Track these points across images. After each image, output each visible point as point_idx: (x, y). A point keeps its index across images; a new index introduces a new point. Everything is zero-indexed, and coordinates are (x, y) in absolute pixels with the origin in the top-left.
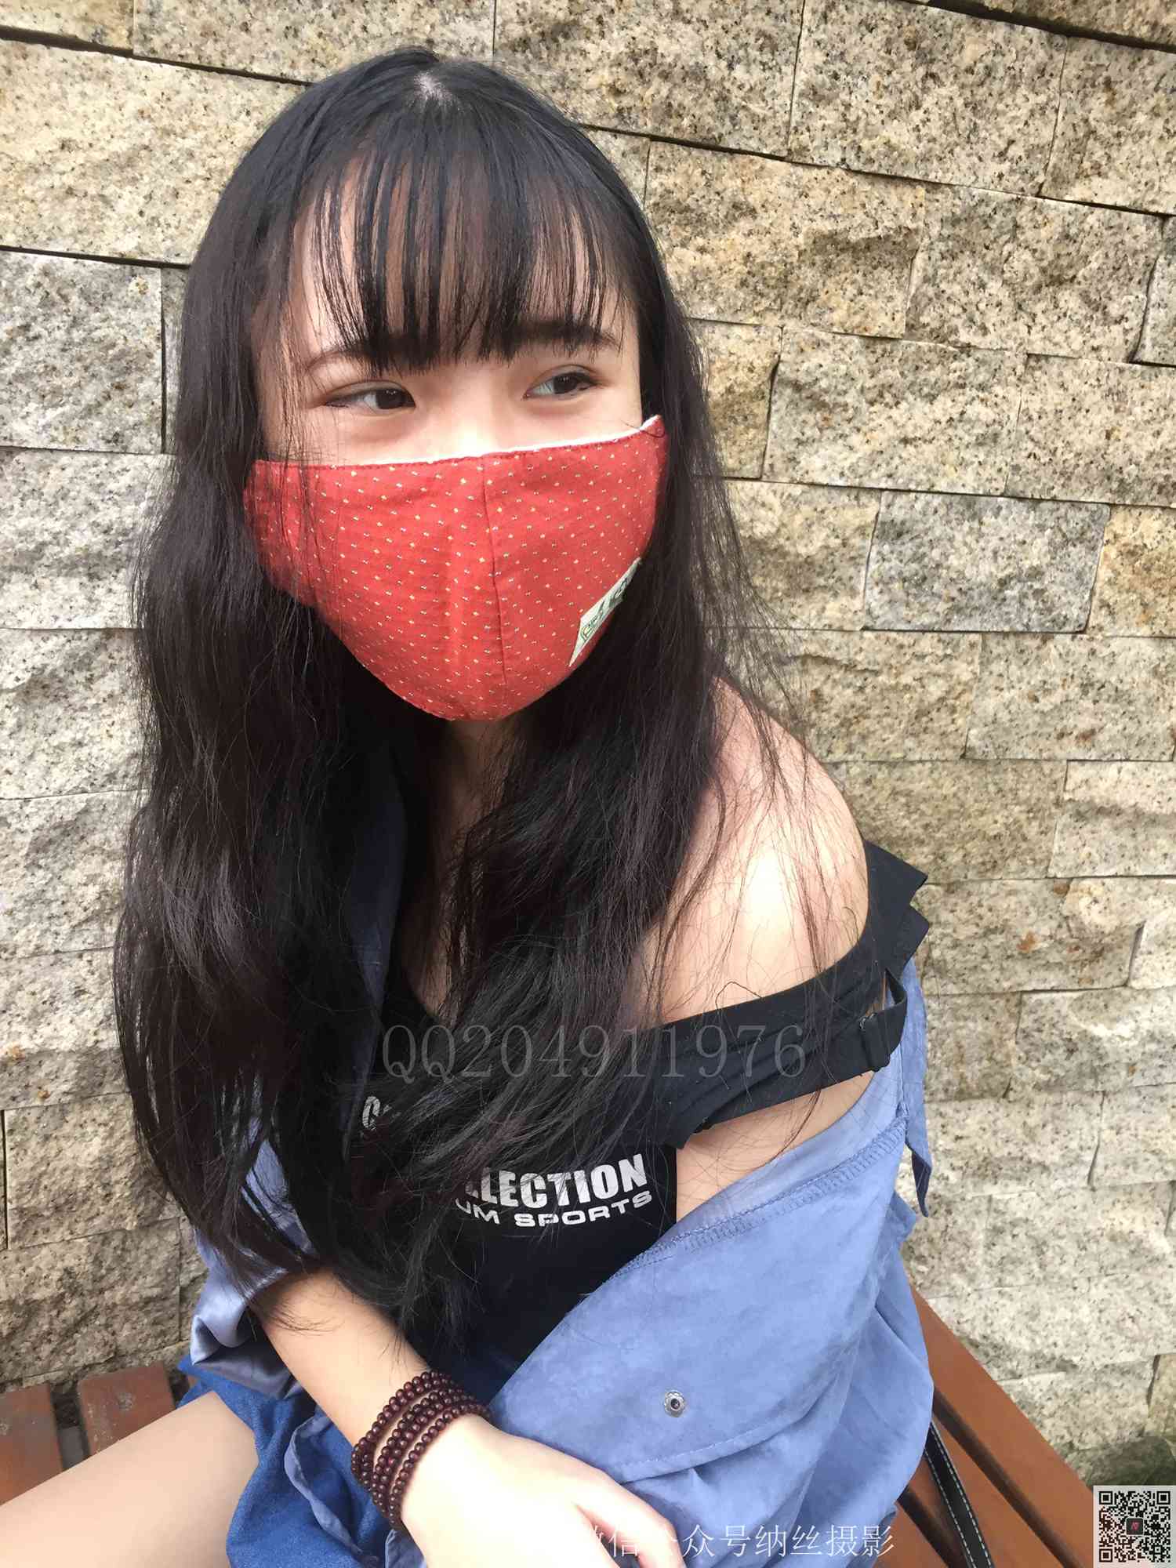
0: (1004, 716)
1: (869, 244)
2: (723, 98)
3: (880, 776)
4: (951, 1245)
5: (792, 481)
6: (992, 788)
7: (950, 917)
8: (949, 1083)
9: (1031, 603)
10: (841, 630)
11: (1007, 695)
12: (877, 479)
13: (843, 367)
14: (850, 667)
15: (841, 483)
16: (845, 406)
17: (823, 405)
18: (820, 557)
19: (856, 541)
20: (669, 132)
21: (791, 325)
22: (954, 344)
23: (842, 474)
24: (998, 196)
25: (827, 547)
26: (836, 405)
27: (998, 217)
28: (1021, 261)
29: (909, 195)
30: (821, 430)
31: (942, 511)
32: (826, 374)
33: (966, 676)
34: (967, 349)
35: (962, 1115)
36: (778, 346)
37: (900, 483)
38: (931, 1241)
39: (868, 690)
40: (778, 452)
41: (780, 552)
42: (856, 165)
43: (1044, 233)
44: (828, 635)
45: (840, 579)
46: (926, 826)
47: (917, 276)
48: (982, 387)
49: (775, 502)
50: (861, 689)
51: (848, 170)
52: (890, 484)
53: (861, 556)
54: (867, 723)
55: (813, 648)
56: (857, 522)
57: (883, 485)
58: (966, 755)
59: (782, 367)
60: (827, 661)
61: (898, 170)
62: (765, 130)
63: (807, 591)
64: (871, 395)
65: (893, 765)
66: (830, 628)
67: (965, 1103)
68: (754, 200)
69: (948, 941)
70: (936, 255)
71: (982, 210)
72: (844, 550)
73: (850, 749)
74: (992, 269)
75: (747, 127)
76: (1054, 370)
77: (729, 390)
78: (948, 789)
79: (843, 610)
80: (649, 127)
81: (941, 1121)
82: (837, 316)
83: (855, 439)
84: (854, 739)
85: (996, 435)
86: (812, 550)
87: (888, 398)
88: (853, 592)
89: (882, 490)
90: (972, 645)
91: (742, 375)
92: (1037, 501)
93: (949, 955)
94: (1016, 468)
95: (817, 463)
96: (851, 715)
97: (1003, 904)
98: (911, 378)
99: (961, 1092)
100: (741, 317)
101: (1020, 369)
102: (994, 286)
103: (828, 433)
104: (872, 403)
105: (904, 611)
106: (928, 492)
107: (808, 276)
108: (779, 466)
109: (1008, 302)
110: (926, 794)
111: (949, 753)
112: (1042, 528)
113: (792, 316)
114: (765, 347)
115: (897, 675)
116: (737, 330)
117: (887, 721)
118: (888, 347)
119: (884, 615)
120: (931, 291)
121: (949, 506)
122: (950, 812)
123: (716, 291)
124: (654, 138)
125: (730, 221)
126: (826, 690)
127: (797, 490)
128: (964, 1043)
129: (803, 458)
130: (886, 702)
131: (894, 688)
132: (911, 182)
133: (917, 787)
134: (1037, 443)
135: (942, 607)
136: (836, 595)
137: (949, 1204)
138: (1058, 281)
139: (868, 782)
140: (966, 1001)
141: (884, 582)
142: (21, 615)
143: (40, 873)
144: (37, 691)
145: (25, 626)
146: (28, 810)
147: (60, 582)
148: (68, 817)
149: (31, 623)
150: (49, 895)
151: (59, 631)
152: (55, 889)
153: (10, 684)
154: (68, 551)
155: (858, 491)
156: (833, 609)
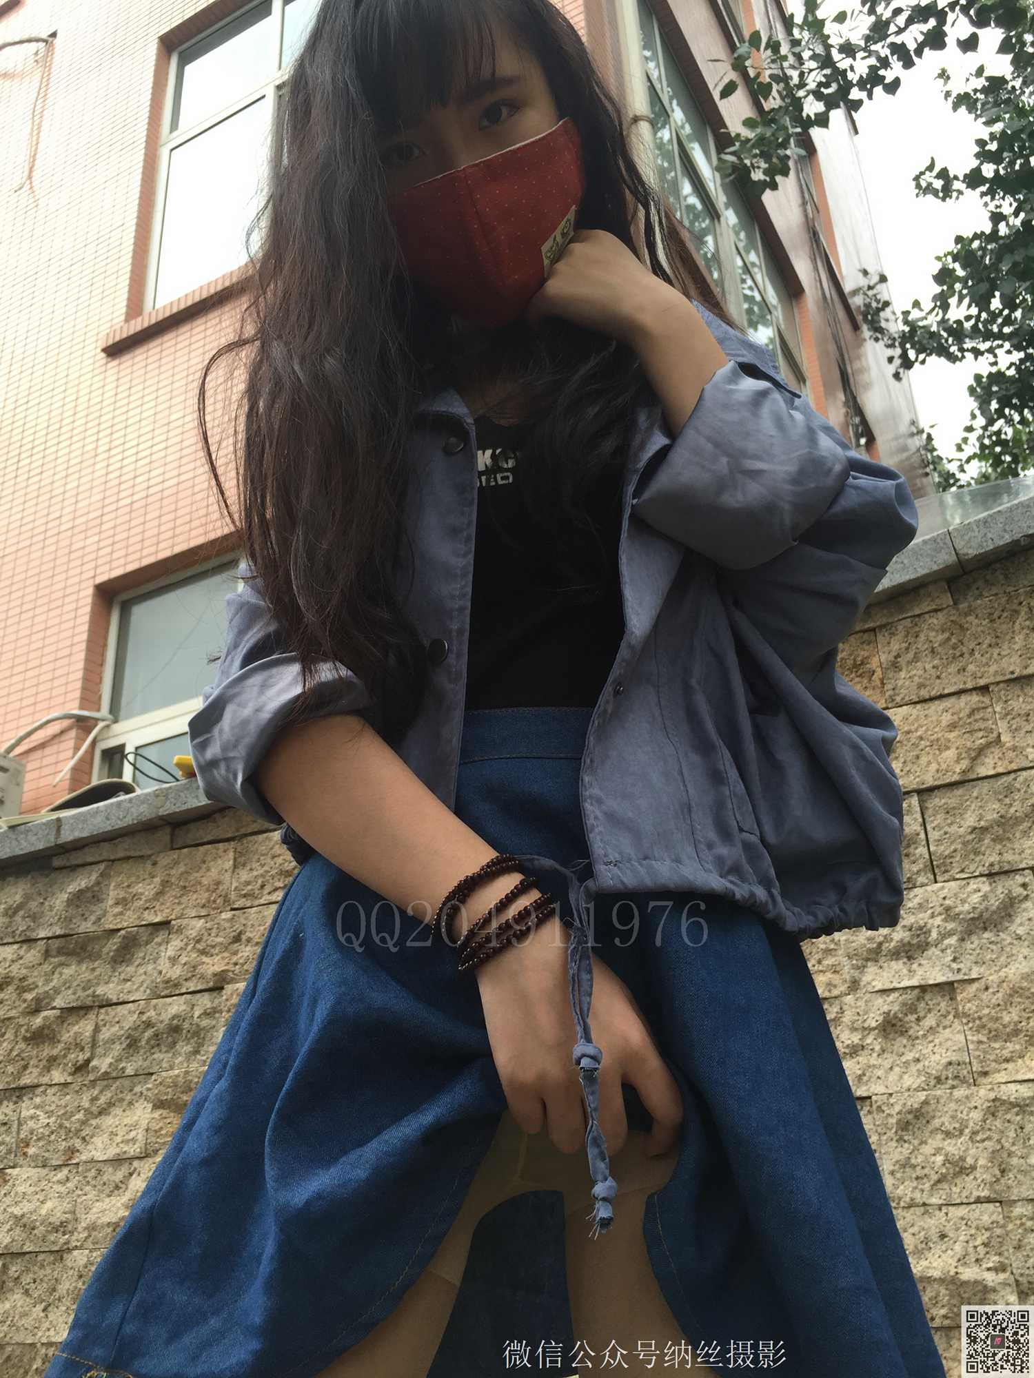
142: (874, 983)
143: (906, 1145)
144: (889, 1029)
145: (876, 989)
146: (892, 1101)
147: (893, 963)
148: (916, 1106)
149: (879, 986)
150: (913, 1161)
151: (894, 990)
152: (916, 1158)
153: (874, 1024)
154: (893, 944)
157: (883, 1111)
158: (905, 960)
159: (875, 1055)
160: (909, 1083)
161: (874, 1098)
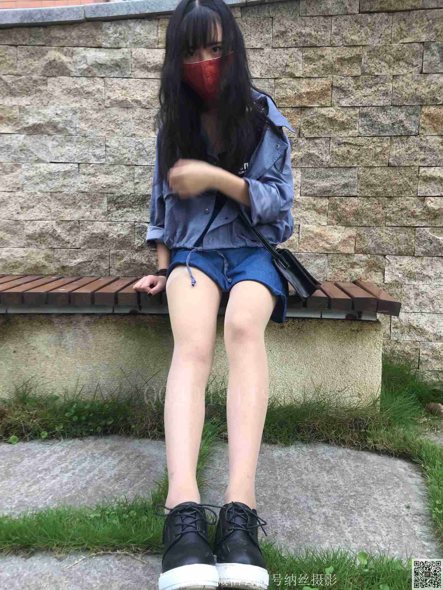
0: (398, 155)
1: (350, 59)
2: (316, 38)
4: (404, 297)
5: (338, 106)
6: (398, 174)
7: (391, 206)
8: (396, 250)
9: (402, 128)
10: (353, 137)
11: (398, 150)
12: (358, 104)
13: (347, 83)
14: (356, 145)
15: (350, 106)
16: (349, 91)
17: (344, 91)
18: (346, 121)
19: (355, 118)
20: (306, 45)
21: (334, 76)
22: (374, 75)
23: (350, 104)
24: (379, 45)
25: (347, 119)
26: (347, 90)
27: (381, 49)
28: (388, 57)
29: (359, 49)
30: (344, 96)
31: (375, 110)
32: (344, 84)
33: (386, 146)
34: (377, 76)
35: (401, 260)
36: (332, 80)
37: (364, 105)
38: (397, 294)
39: (361, 150)
40: (335, 101)
41: (335, 120)
42: (346, 45)
43: (392, 51)
44: (350, 138)
45: (352, 126)
46: (380, 182)
47: (362, 64)
48: (382, 83)
49: (334, 111)
50: (359, 150)
51: (344, 46)
52: (361, 105)
53: (356, 121)
54: (362, 157)
55: (345, 141)
56: (354, 114)
58: (389, 165)
59: (333, 84)
60: (350, 144)
61: (355, 44)
62: (326, 42)
63: (344, 129)
64: (355, 88)
65: (370, 167)
66: (350, 136)
67: (402, 257)
68: (324, 54)
69: (391, 212)
70: (366, 59)
71: (376, 48)
72: (352, 120)
73: (358, 164)
74: (382, 60)
75: (322, 42)
76: (401, 78)
77: (322, 89)
78: (386, 173)
79: (353, 133)
80: (302, 45)
81: (395, 261)
82: (345, 73)
83: (352, 97)
84: (359, 161)
85: (387, 93)
86: (343, 120)
87: (360, 88)
88: (356, 129)
90: (387, 139)
91: (324, 86)
92: (401, 106)
93: (392, 215)
94: (394, 100)
95: (344, 103)
96: (357, 156)
97: (405, 203)
98: (364, 84)
99: (400, 252)
100: (323, 76)
101: (392, 79)
102: (383, 63)
103: (346, 96)
104: (356, 90)
105: (368, 132)
106: (371, 106)
107: (337, 66)
108: (335, 104)
109: (387, 66)
110: (379, 174)
111: (385, 165)
112: (402, 112)
113: (334, 74)
114: (330, 81)
115: (368, 146)
116: (323, 78)
117: (367, 157)
118: (358, 78)
119: (363, 133)
120: (366, 66)
121: (377, 109)
122: (387, 179)
123: (318, 71)
124: (303, 47)
125: (319, 59)
126: (351, 150)
127: (339, 108)
128: (399, 239)
129: (340, 102)
130: (366, 153)
131: (367, 149)
132: (359, 46)
133: (377, 173)
134: (398, 93)
135: (377, 130)
136: (351, 129)
137: (401, 285)
138: (398, 60)
139: (364, 172)
140: (399, 228)
141: (362, 126)
155: (353, 107)
156: (351, 133)
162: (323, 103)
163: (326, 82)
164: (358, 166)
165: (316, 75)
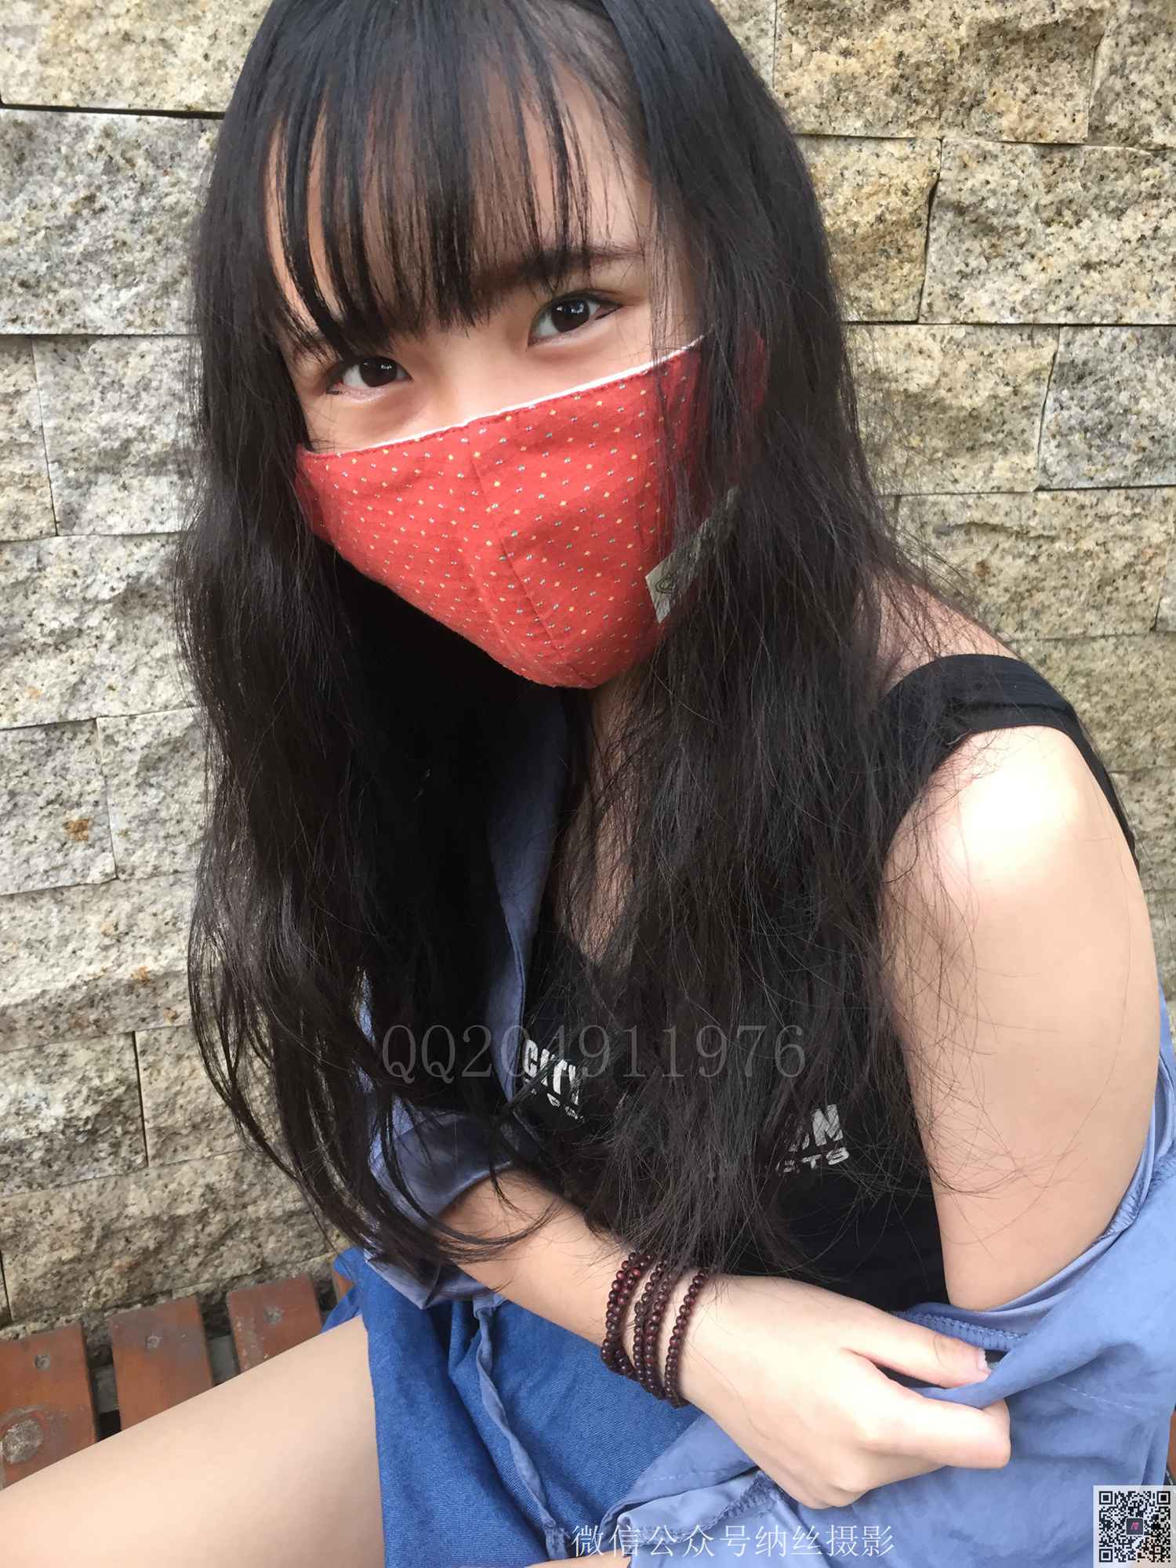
1: (1044, 33)
3: (1056, 655)
5: (955, 322)
10: (1011, 492)
12: (1055, 313)
13: (1014, 183)
14: (1022, 534)
15: (1011, 320)
16: (1017, 230)
17: (989, 230)
18: (987, 408)
19: (1030, 388)
21: (952, 136)
22: (1147, 146)
23: (1013, 310)
25: (995, 397)
26: (1006, 228)
30: (988, 259)
31: (1131, 347)
32: (994, 192)
33: (1158, 538)
34: (1162, 151)
36: (936, 162)
37: (1082, 317)
39: (1043, 559)
40: (938, 288)
41: (939, 406)
44: (995, 499)
45: (1010, 433)
46: (1109, 709)
49: (935, 348)
50: (1035, 558)
52: (1070, 318)
53: (1035, 405)
54: (1040, 597)
55: (976, 515)
56: (1031, 365)
57: (1062, 320)
58: (1157, 627)
59: (941, 188)
60: (994, 529)
63: (972, 449)
64: (1047, 214)
65: (1070, 642)
66: (998, 490)
70: (1125, 40)
72: (1014, 399)
73: (1021, 626)
77: (880, 219)
78: (1135, 666)
79: (1014, 469)
82: (1005, 122)
83: (1029, 268)
84: (1026, 615)
86: (977, 401)
87: (1068, 216)
88: (1026, 448)
89: (1060, 326)
90: (1166, 502)
91: (895, 200)
95: (984, 299)
96: (1022, 589)
98: (1095, 190)
100: (892, 130)
103: (998, 263)
104: (1048, 223)
105: (1085, 466)
106: (1115, 325)
107: (972, 76)
108: (938, 305)
110: (1110, 673)
111: (1137, 626)
113: (952, 125)
114: (923, 164)
115: (1076, 541)
116: (888, 147)
117: (1064, 593)
118: (1068, 155)
119: (1062, 471)
120: (1119, 84)
121: (1140, 340)
122: (1137, 692)
123: (864, 101)
125: (878, 15)
126: (994, 562)
127: (960, 333)
129: (967, 294)
130: (1064, 572)
131: (1072, 556)
133: (1099, 666)
135: (1131, 459)
136: (1005, 452)
141: (1061, 434)
142: (111, 520)
143: (152, 792)
144: (135, 601)
145: (116, 532)
146: (134, 727)
147: (149, 482)
148: (177, 734)
149: (122, 528)
150: (163, 814)
151: (152, 535)
152: (168, 808)
153: (106, 594)
154: (154, 448)
155: (1031, 329)
156: (1002, 468)
157: (117, 744)
158: (175, 478)
159: (105, 646)
160: (164, 697)
161: (99, 720)
162: (881, 305)
163: (902, 174)
164: (1019, 635)
165: (853, 125)
